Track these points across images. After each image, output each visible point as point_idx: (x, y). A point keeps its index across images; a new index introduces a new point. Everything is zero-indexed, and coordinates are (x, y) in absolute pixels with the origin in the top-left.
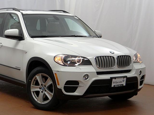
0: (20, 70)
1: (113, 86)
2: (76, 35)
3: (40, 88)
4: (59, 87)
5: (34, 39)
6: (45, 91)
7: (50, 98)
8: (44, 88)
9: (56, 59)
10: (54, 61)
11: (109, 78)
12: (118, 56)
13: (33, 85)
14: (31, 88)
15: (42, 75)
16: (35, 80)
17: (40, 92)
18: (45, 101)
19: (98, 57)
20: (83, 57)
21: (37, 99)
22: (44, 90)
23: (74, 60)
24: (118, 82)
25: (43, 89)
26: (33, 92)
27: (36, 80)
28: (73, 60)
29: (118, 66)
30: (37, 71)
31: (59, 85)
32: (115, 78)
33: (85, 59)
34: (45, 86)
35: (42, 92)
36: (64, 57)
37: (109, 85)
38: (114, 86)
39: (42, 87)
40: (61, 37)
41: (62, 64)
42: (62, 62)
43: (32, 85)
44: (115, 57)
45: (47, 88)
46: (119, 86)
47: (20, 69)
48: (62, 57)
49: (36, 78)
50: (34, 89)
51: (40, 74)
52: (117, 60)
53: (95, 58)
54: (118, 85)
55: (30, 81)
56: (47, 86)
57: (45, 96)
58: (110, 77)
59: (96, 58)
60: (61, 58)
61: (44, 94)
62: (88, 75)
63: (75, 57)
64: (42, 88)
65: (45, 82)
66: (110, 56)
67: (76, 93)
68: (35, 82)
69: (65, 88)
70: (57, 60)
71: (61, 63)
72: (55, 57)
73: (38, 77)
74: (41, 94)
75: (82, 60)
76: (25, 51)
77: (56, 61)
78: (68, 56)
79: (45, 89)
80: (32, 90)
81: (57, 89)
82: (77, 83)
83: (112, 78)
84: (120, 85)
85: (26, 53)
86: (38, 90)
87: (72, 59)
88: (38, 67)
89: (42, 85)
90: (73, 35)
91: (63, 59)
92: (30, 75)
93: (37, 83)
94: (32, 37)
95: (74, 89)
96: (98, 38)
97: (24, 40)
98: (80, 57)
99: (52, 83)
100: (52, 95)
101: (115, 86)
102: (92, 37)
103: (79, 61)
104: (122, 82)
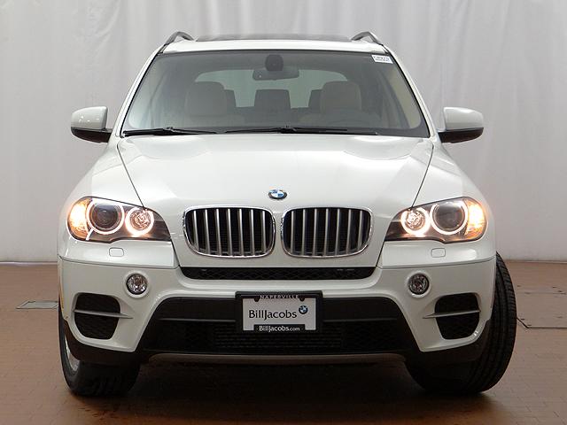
1: (248, 327)
11: (231, 295)
12: (297, 211)
24: (277, 315)
32: (256, 296)
38: (256, 327)
40: (227, 132)
44: (279, 214)
46: (282, 329)
58: (237, 293)
66: (257, 211)
84: (285, 326)
101: (261, 329)
104: (298, 313)
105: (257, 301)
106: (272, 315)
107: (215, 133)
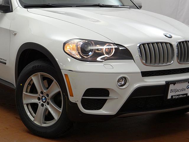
0: (5, 64)
1: (169, 97)
2: (101, 4)
3: (39, 99)
4: (72, 99)
5: (29, 10)
6: (48, 104)
7: (56, 117)
8: (46, 98)
9: (68, 47)
10: (63, 50)
11: (164, 83)
12: (180, 43)
13: (26, 92)
14: (24, 98)
15: (41, 75)
16: (29, 84)
17: (40, 105)
18: (47, 122)
19: (143, 44)
20: (117, 45)
21: (34, 117)
22: (46, 102)
23: (101, 49)
24: (179, 90)
25: (44, 101)
26: (27, 105)
27: (32, 83)
28: (98, 50)
29: (179, 61)
30: (33, 67)
31: (72, 95)
32: (174, 83)
33: (120, 48)
34: (48, 95)
35: (43, 105)
36: (82, 44)
37: (163, 95)
38: (172, 96)
39: (43, 97)
40: (77, 6)
41: (78, 57)
42: (79, 53)
43: (24, 93)
44: (175, 44)
45: (50, 99)
46: (180, 96)
47: (5, 62)
48: (78, 44)
49: (32, 80)
50: (28, 99)
51: (39, 73)
52: (178, 48)
53: (138, 45)
54: (178, 95)
55: (21, 85)
56: (50, 95)
57: (47, 112)
58: (166, 82)
59: (140, 47)
60: (77, 46)
61: (47, 109)
62: (125, 78)
63: (103, 43)
64: (42, 99)
65: (48, 88)
66: (166, 43)
67: (103, 111)
68: (30, 87)
69: (83, 102)
70: (69, 50)
71: (77, 55)
72: (65, 44)
73: (35, 79)
74: (41, 110)
75: (114, 50)
76: (14, 32)
77: (67, 52)
78: (89, 43)
79: (47, 100)
80: (25, 101)
81: (68, 103)
82: (105, 92)
83: (168, 84)
84: (182, 95)
85: (15, 34)
86: (36, 101)
87: (97, 48)
88: (35, 61)
89: (42, 93)
90: (97, 3)
91: (81, 48)
92: (21, 74)
93: (33, 90)
94: (26, 7)
95: (100, 104)
96: (137, 10)
97: (12, 11)
98: (112, 45)
99: (60, 91)
100: (60, 112)
101: (174, 97)
102: (129, 7)
103: (109, 52)
104: (186, 89)
105: (174, 85)
106: (178, 91)
107: (71, 7)
